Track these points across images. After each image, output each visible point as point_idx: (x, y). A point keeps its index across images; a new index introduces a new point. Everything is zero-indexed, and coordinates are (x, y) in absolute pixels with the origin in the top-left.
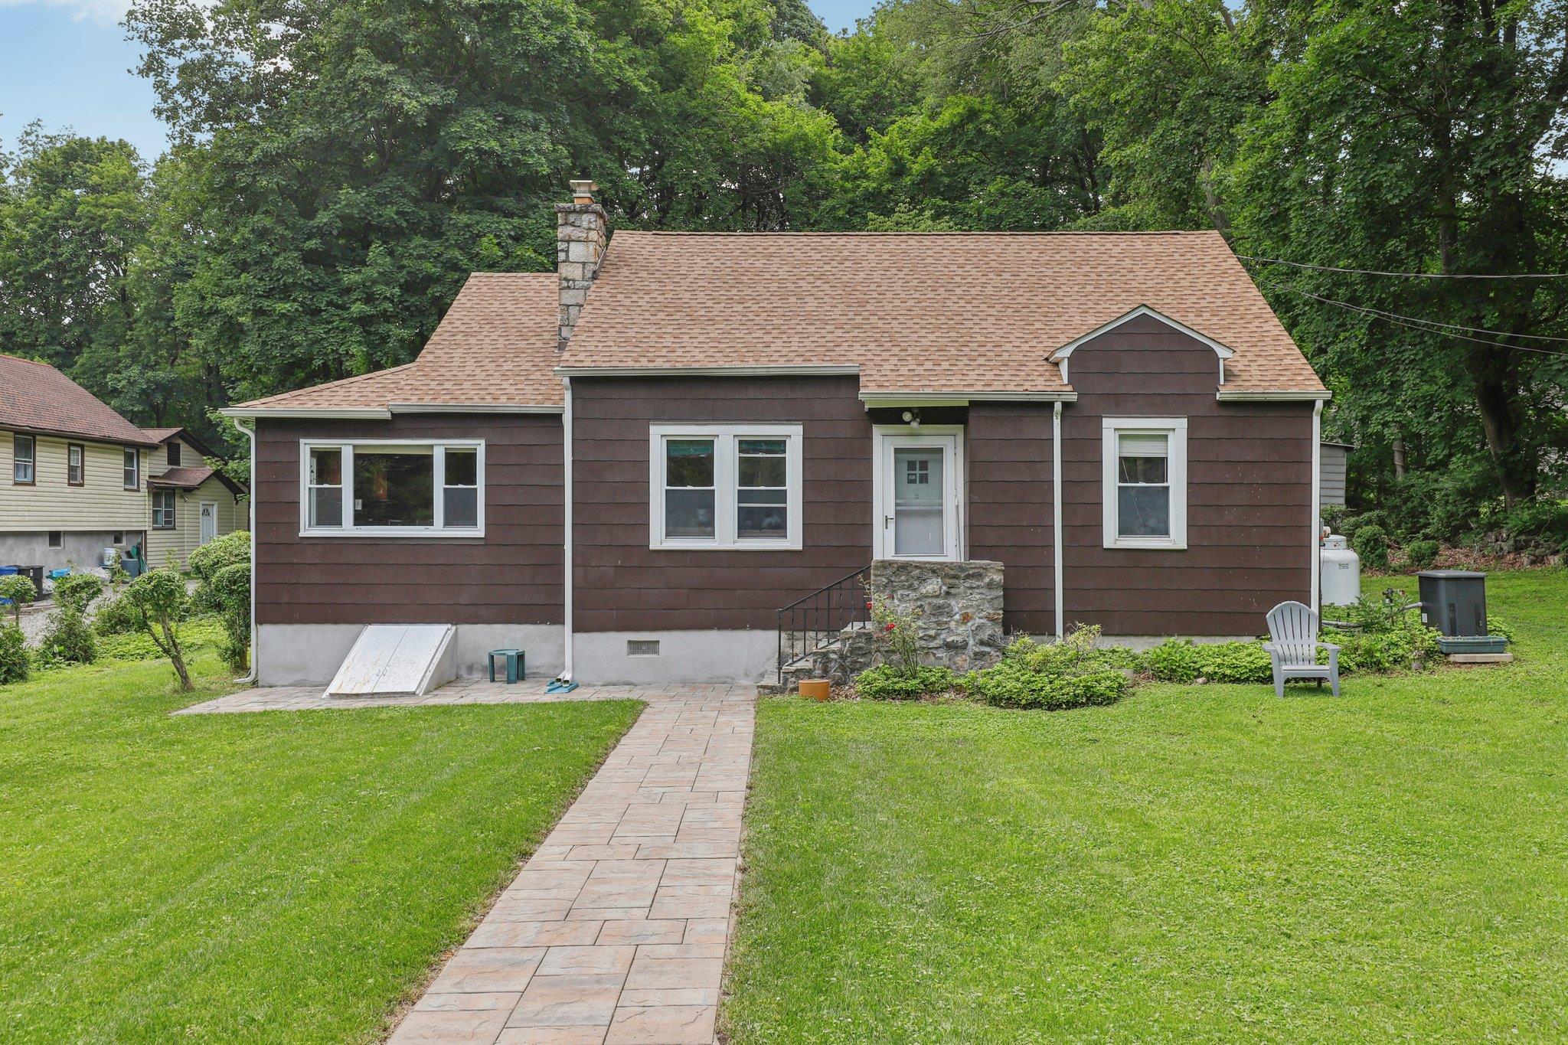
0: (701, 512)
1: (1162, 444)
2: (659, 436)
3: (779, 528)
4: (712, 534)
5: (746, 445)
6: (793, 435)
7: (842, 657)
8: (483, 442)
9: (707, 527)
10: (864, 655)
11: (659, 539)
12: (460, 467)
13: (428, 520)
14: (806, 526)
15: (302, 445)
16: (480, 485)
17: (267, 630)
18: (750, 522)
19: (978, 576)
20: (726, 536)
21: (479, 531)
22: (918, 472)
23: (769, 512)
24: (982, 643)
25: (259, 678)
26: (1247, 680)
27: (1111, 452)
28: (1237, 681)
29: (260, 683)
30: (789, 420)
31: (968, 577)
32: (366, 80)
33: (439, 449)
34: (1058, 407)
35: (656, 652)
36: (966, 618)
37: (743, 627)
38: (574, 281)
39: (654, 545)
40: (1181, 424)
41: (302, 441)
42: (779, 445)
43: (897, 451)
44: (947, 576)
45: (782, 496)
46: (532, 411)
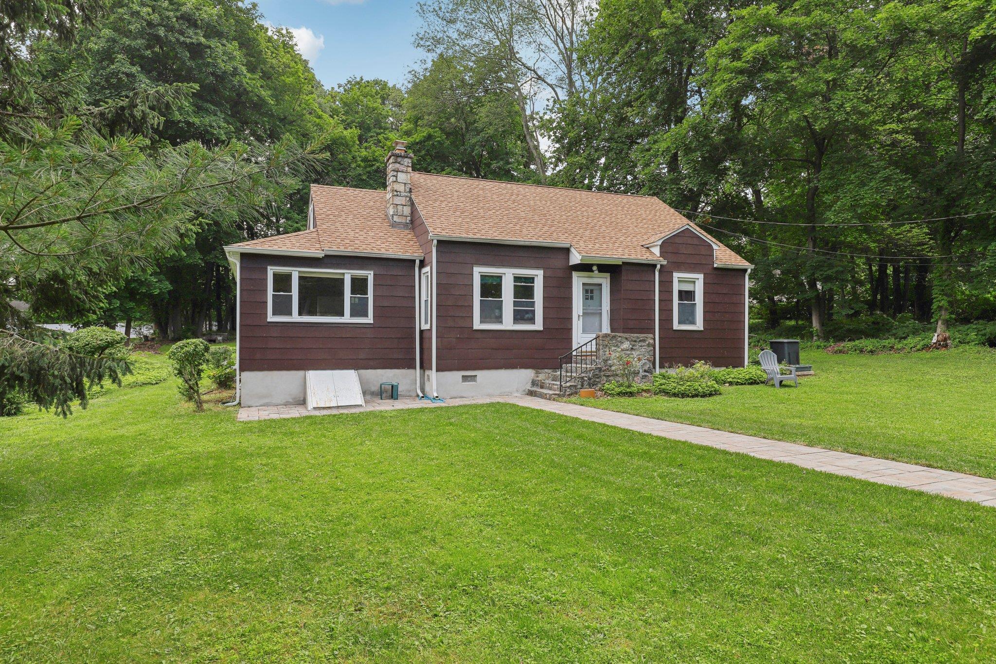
0: (497, 311)
1: (692, 285)
2: (478, 271)
3: (532, 320)
4: (501, 322)
5: (517, 279)
6: (539, 275)
7: (590, 379)
8: (372, 273)
9: (499, 319)
10: (598, 378)
11: (477, 325)
12: (359, 285)
13: (342, 314)
14: (545, 319)
15: (269, 270)
16: (370, 295)
17: (246, 375)
18: (519, 317)
19: (644, 341)
20: (508, 323)
21: (370, 320)
22: (589, 294)
23: (527, 312)
24: (645, 371)
25: (242, 402)
26: (745, 384)
27: (676, 287)
28: (742, 384)
29: (242, 405)
30: (537, 268)
31: (640, 341)
32: (123, 73)
33: (347, 275)
34: (658, 267)
35: (475, 381)
36: (639, 360)
37: (516, 368)
38: (400, 192)
39: (475, 327)
40: (701, 277)
41: (269, 268)
42: (531, 280)
43: (584, 284)
44: (632, 341)
45: (533, 304)
46: (401, 257)
